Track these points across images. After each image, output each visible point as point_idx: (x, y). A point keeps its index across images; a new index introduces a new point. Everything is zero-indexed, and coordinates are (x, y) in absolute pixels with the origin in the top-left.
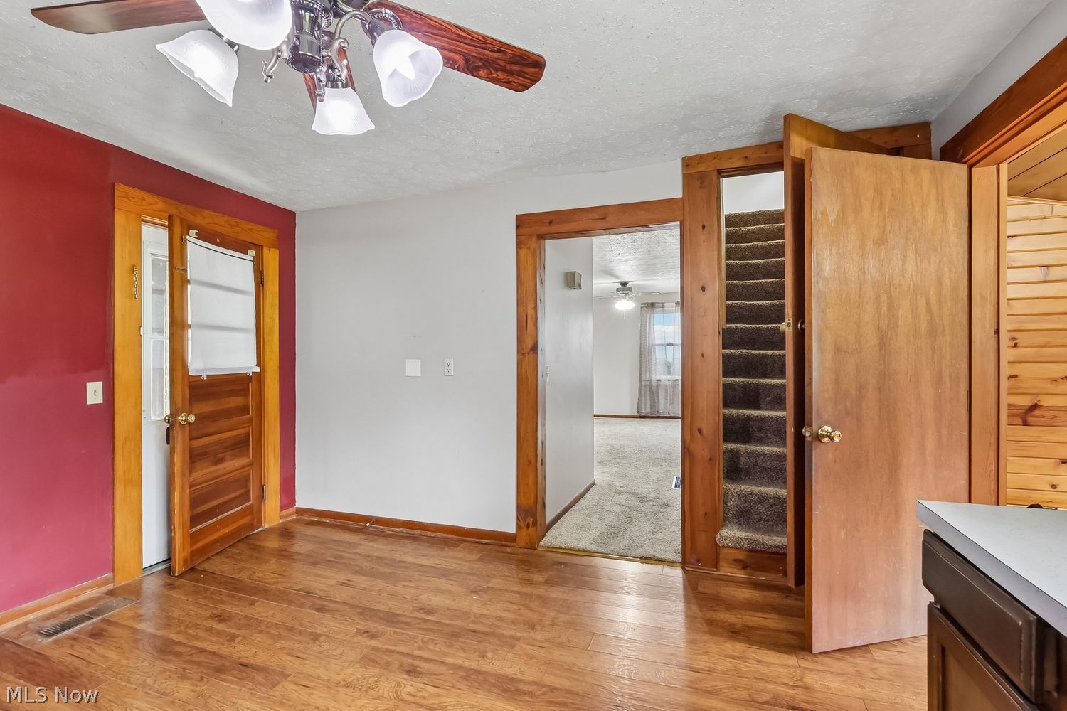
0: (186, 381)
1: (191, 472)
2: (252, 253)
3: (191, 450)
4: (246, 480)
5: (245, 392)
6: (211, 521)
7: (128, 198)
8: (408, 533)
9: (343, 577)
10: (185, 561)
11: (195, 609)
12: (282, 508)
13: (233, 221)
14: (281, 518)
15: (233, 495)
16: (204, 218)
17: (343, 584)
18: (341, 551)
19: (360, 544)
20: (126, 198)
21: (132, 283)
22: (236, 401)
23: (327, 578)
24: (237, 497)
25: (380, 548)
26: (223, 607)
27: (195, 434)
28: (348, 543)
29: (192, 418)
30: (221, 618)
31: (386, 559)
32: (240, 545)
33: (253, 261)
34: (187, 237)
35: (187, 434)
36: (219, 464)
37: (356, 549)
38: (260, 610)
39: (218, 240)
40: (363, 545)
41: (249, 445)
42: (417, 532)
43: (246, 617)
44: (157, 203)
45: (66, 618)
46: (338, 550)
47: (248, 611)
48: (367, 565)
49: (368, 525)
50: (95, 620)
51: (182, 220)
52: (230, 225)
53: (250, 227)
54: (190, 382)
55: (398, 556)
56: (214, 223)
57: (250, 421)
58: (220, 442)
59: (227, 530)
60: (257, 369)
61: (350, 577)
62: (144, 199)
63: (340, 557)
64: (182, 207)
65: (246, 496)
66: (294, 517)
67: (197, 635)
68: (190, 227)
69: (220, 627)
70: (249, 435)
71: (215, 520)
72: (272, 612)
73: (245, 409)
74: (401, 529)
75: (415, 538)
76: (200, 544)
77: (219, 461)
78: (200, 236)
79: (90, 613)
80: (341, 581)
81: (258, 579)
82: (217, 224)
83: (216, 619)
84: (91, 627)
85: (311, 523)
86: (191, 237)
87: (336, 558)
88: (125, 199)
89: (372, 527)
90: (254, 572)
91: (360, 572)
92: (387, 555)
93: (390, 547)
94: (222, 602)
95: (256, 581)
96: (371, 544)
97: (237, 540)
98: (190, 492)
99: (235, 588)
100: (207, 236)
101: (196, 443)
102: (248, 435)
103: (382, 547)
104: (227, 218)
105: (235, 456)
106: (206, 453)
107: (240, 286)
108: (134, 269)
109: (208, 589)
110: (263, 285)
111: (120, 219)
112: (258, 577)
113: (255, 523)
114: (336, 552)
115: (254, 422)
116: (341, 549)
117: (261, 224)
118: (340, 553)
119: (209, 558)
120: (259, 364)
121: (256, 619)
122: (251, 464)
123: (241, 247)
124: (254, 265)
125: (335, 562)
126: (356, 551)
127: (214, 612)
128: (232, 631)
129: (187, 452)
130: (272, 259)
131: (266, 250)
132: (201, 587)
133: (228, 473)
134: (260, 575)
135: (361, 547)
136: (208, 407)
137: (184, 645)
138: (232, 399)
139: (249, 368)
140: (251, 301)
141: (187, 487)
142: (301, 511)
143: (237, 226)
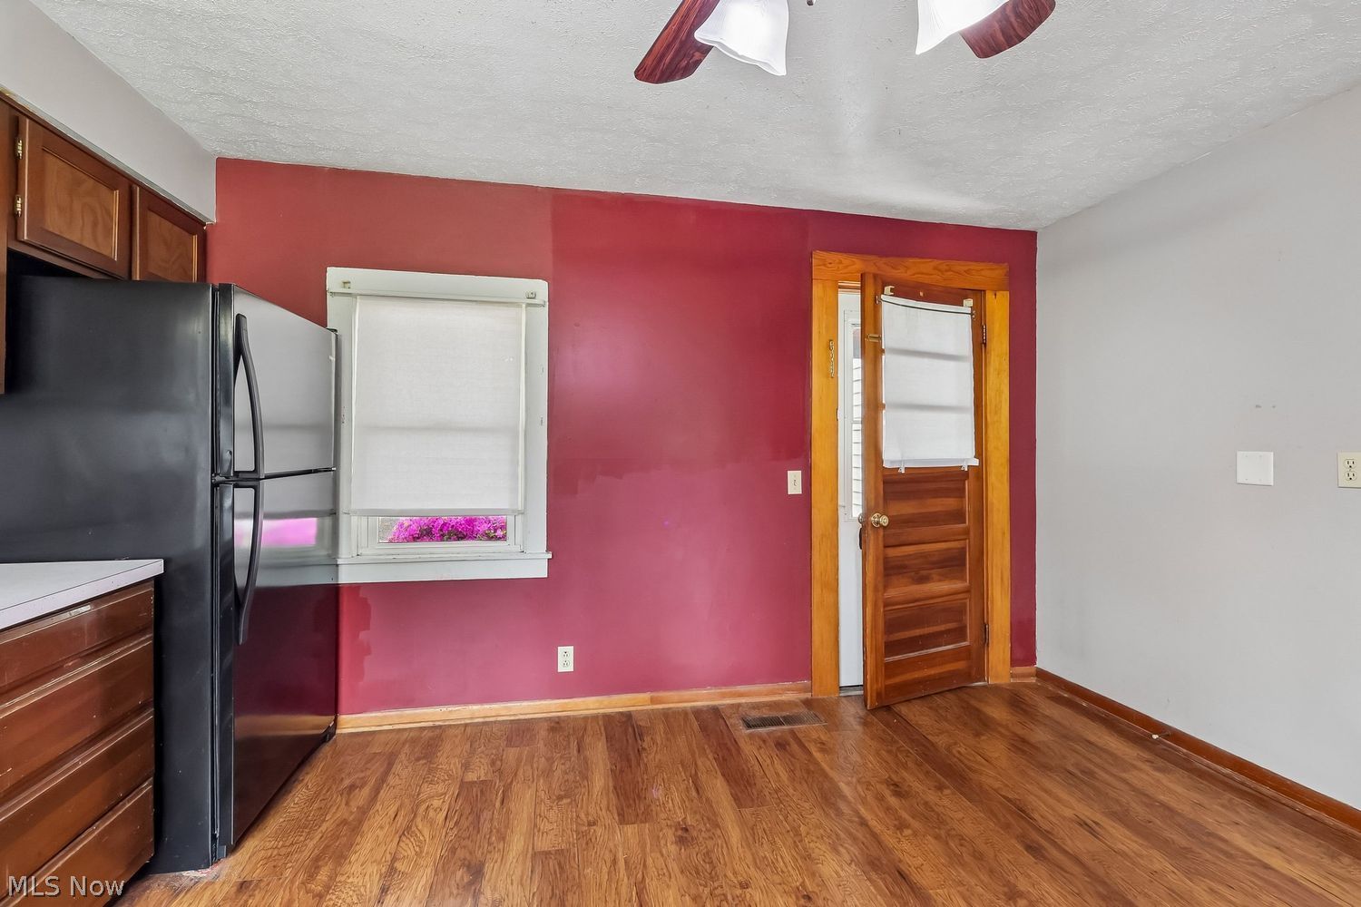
0: (880, 475)
1: (886, 587)
2: (969, 303)
3: (886, 559)
4: (961, 611)
5: (960, 493)
6: (912, 655)
7: (825, 265)
8: (1243, 784)
9: (1087, 813)
10: (879, 695)
11: (874, 762)
12: (1015, 662)
13: (943, 265)
14: (1012, 676)
15: (942, 628)
16: (907, 268)
17: (1083, 824)
18: (1097, 765)
19: (1135, 767)
20: (825, 264)
21: (828, 359)
22: (948, 504)
23: (1059, 800)
24: (948, 631)
25: (1174, 789)
26: (905, 774)
27: (892, 541)
28: (1112, 754)
29: (884, 520)
30: (898, 790)
31: (1179, 814)
32: (950, 696)
33: (971, 314)
34: (882, 296)
35: (881, 538)
36: (922, 583)
37: (1125, 772)
38: (946, 802)
39: (921, 294)
40: (1140, 770)
41: (965, 565)
42: (1265, 790)
43: (926, 803)
44: (854, 263)
45: (766, 713)
46: (1090, 760)
47: (932, 797)
48: (1139, 810)
49: (1155, 737)
50: (786, 727)
51: (875, 276)
52: (940, 270)
53: (966, 268)
54: (884, 476)
55: (1209, 821)
56: (918, 273)
57: (967, 532)
58: (923, 555)
59: (932, 672)
60: (976, 462)
61: (1099, 817)
62: (841, 262)
63: (1091, 774)
64: (881, 262)
65: (960, 633)
66: (1033, 680)
67: (865, 798)
68: (885, 284)
69: (893, 801)
70: (965, 552)
71: (916, 654)
72: (960, 815)
73: (958, 516)
74: (1228, 771)
75: (1261, 802)
76: (898, 680)
77: (923, 580)
78: (897, 293)
79: (784, 718)
80: (1083, 818)
81: (957, 755)
82: (922, 274)
83: (892, 787)
84: (779, 734)
85: (1057, 699)
86: (887, 297)
87: (1083, 772)
88: (822, 267)
89: (1165, 744)
90: (955, 744)
91: (1123, 818)
92: (1185, 809)
93: (1196, 797)
94: (905, 766)
95: (955, 756)
96: (1157, 774)
97: (947, 689)
98: (884, 611)
99: (926, 755)
100: (906, 290)
101: (892, 552)
102: (964, 548)
103: (1180, 789)
104: (936, 262)
105: (944, 577)
106: (905, 567)
107: (951, 350)
108: (831, 344)
109: (896, 742)
110: (985, 344)
111: (817, 290)
112: (959, 752)
113: (973, 673)
114: (1089, 765)
115: (972, 534)
116: (1098, 760)
117: (982, 261)
118: (1092, 767)
119: (909, 701)
120: (979, 454)
121: (938, 815)
122: (968, 591)
123: (954, 297)
124: (972, 320)
125: (1081, 779)
126: (1124, 775)
127: (893, 776)
128: (905, 815)
129: (881, 561)
130: (998, 306)
131: (989, 296)
132: (889, 735)
133: (932, 598)
134: (963, 750)
135: (1135, 772)
136: (907, 508)
137: (849, 803)
138: (939, 501)
139: (963, 460)
140: (967, 369)
141: (881, 605)
142: (1042, 674)
143: (950, 270)
